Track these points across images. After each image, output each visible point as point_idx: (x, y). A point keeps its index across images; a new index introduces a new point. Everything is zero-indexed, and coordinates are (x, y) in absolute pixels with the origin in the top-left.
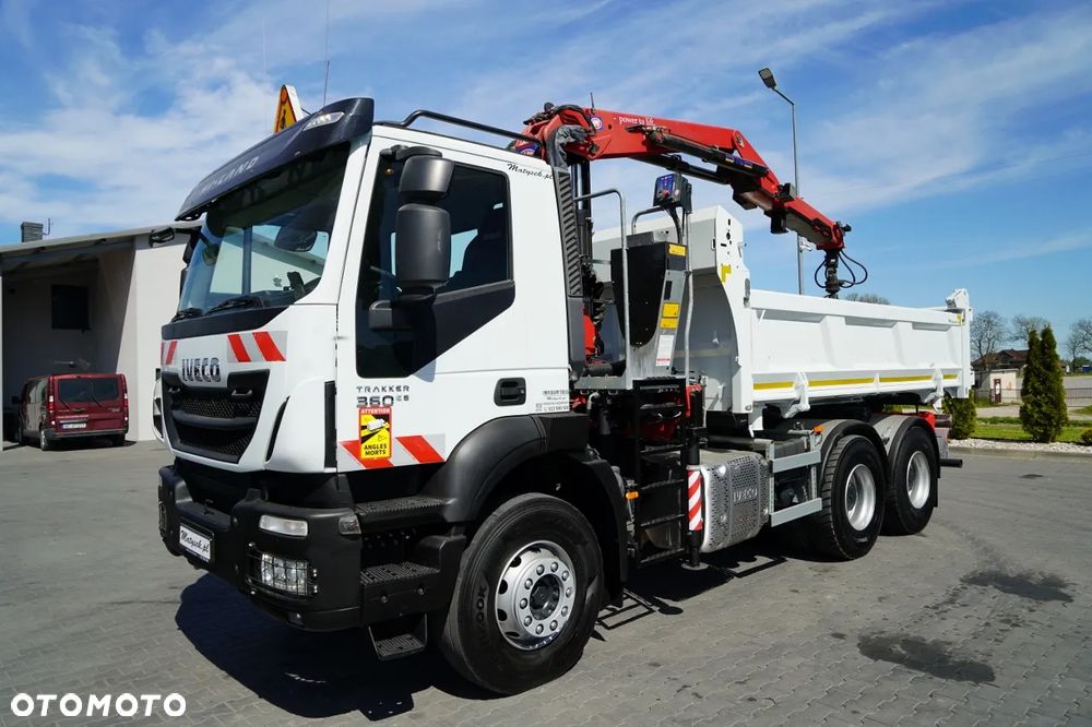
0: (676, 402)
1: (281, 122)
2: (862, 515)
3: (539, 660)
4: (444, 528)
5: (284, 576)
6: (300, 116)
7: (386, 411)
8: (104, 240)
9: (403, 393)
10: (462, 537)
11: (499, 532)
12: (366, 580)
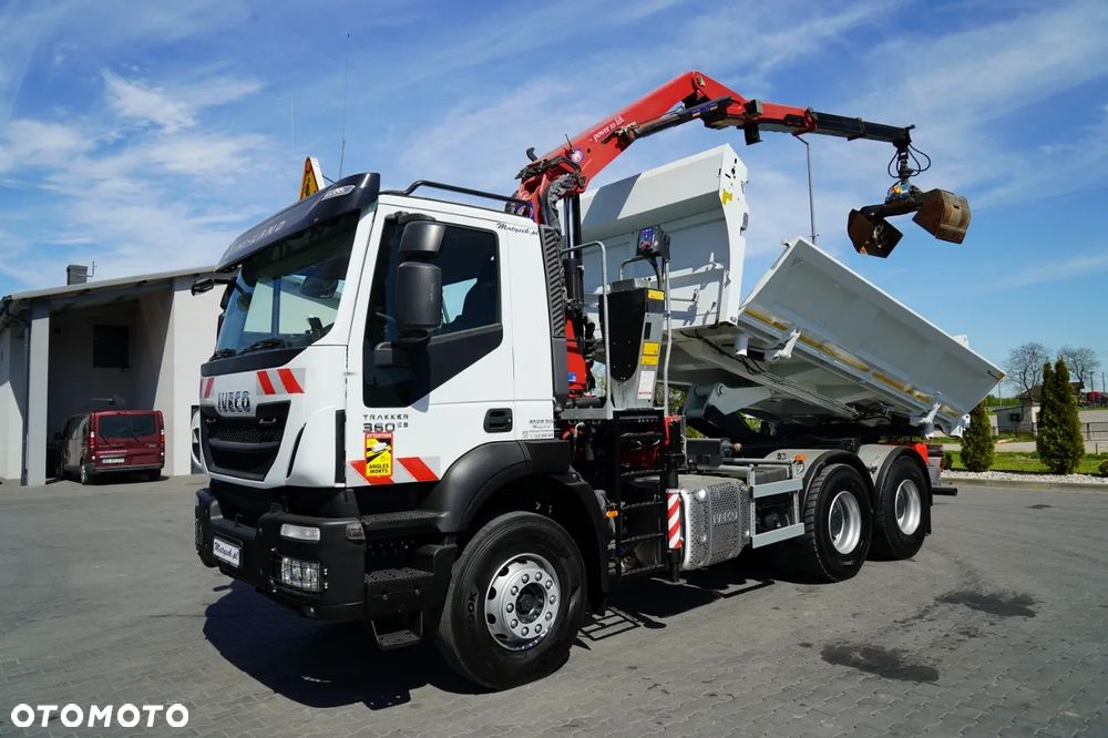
0: (656, 431)
1: (306, 189)
2: (848, 540)
3: (526, 660)
4: (438, 537)
5: (301, 576)
6: (322, 185)
7: (388, 436)
8: (145, 282)
9: (403, 421)
10: (454, 545)
11: (489, 543)
12: (369, 579)
